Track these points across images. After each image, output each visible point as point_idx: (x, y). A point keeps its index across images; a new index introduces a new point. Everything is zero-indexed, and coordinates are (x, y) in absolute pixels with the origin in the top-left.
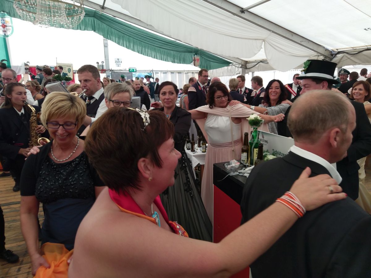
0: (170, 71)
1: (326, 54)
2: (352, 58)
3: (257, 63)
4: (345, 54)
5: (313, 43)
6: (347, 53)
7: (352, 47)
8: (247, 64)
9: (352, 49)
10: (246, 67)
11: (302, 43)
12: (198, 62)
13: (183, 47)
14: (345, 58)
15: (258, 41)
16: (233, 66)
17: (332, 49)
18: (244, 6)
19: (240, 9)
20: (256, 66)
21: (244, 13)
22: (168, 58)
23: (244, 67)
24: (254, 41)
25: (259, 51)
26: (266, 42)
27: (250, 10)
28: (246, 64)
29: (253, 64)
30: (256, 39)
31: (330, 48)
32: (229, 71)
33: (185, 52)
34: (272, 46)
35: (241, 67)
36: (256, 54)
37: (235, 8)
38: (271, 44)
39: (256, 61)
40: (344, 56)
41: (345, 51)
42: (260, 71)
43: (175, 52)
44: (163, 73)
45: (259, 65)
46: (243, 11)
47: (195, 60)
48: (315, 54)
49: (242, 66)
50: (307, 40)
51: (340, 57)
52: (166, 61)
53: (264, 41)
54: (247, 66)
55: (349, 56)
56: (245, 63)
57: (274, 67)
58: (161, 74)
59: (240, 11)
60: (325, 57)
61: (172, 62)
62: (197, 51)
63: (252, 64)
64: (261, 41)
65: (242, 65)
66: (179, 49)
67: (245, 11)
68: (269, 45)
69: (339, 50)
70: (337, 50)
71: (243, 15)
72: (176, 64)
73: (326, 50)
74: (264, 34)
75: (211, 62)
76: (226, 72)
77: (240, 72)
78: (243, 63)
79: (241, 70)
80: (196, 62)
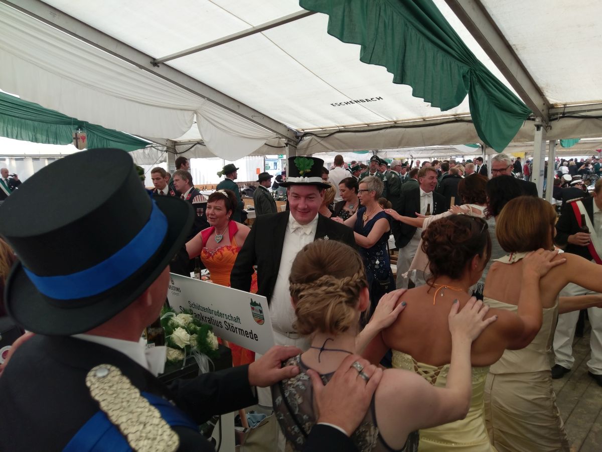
0: (30, 156)
1: (290, 135)
2: (322, 142)
3: (192, 145)
4: (313, 136)
5: (270, 120)
6: (316, 135)
7: (321, 127)
8: (176, 146)
9: (321, 130)
11: (254, 119)
12: (83, 142)
13: (52, 114)
14: (314, 142)
15: (186, 112)
17: (296, 128)
18: (158, 56)
19: (149, 60)
20: (191, 150)
21: (158, 66)
22: (22, 133)
23: (171, 150)
24: (179, 112)
25: (190, 127)
26: (199, 115)
27: (169, 63)
29: (187, 146)
30: (181, 110)
31: (294, 128)
33: (57, 123)
34: (210, 122)
35: (166, 151)
36: (185, 133)
37: (141, 56)
38: (207, 118)
39: (189, 141)
40: (311, 140)
41: (313, 133)
42: (199, 157)
43: (36, 123)
44: (16, 160)
45: (196, 148)
46: (155, 63)
48: (274, 135)
50: (261, 116)
51: (308, 141)
52: (17, 138)
53: (196, 113)
54: (176, 150)
55: (319, 140)
56: (173, 144)
57: (216, 154)
58: (10, 162)
59: (151, 63)
60: (288, 141)
61: (32, 141)
62: (81, 125)
63: (185, 146)
64: (191, 113)
65: (168, 148)
66: (46, 118)
67: (159, 63)
68: (205, 120)
69: (305, 131)
70: (303, 130)
71: (155, 69)
72: (40, 145)
73: (289, 130)
74: (194, 102)
75: (111, 142)
76: (142, 157)
77: (166, 158)
78: (169, 144)
79: (166, 155)
80: (80, 142)
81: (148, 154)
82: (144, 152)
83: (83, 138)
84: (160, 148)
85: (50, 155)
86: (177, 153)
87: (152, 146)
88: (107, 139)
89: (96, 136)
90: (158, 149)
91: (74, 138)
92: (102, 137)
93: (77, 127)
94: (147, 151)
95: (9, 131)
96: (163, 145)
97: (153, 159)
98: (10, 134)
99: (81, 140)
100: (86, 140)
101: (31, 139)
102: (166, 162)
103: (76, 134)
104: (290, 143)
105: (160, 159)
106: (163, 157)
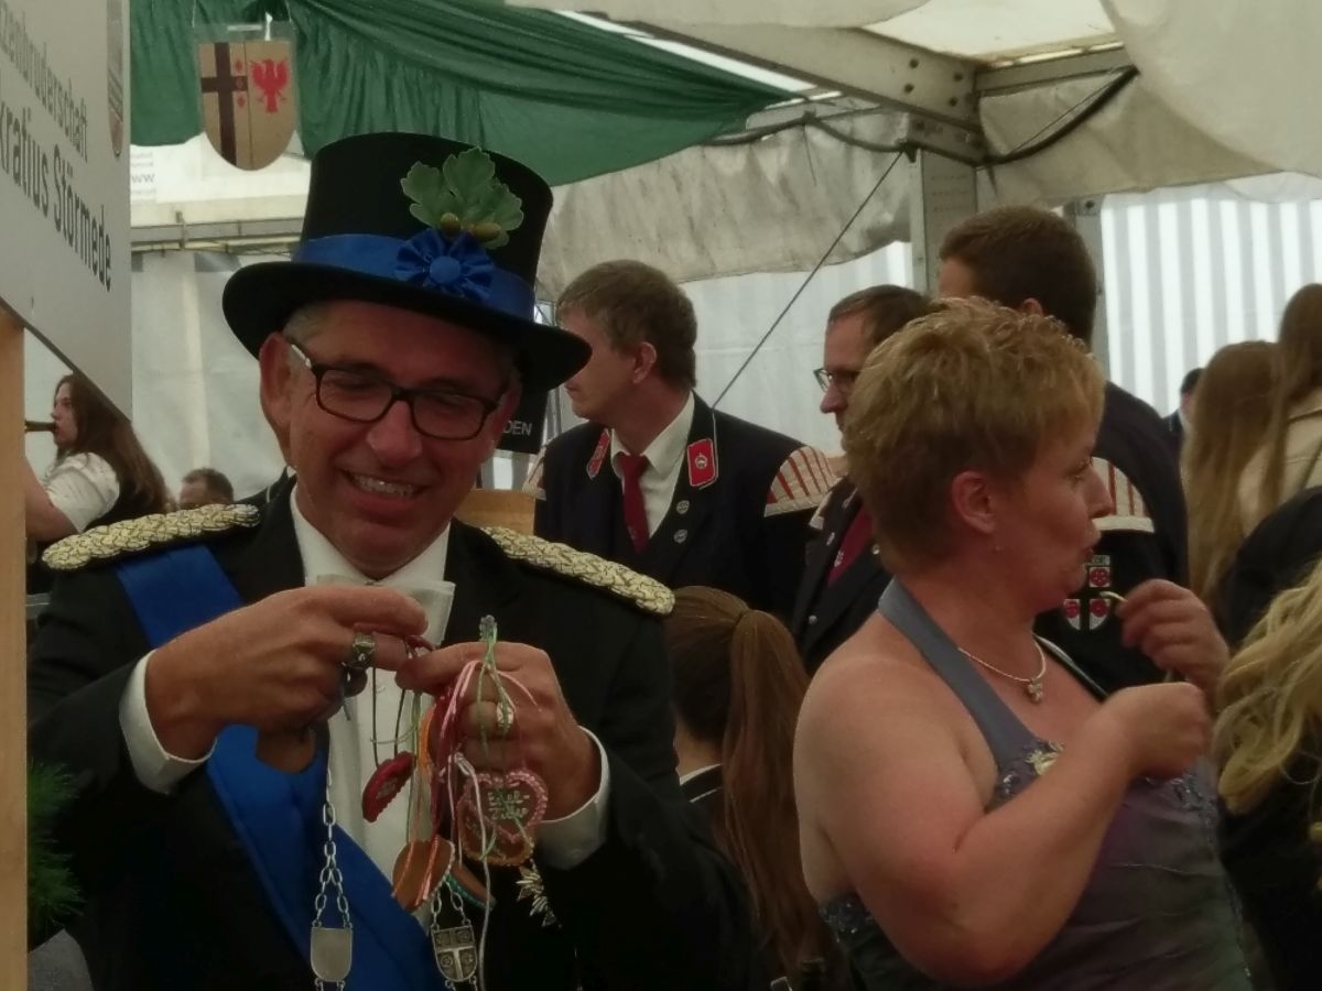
3: (1100, 85)
8: (985, 102)
10: (980, 142)
12: (272, 107)
16: (810, 131)
20: (1094, 120)
23: (945, 138)
28: (974, 99)
29: (1063, 91)
32: (779, 203)
35: (908, 148)
39: (1087, 53)
45: (1134, 103)
47: (224, 84)
49: (917, 126)
54: (989, 131)
56: (963, 88)
63: (1049, 94)
65: (923, 119)
75: (489, 101)
76: (739, 210)
77: (904, 208)
78: (930, 89)
79: (906, 178)
81: (784, 182)
82: (754, 170)
83: (271, 80)
84: (867, 127)
87: (809, 120)
89: (380, 57)
90: (850, 141)
91: (208, 85)
94: (774, 160)
96: (886, 105)
97: (820, 221)
99: (255, 91)
102: (906, 238)
103: (222, 52)
105: (866, 220)
106: (887, 196)
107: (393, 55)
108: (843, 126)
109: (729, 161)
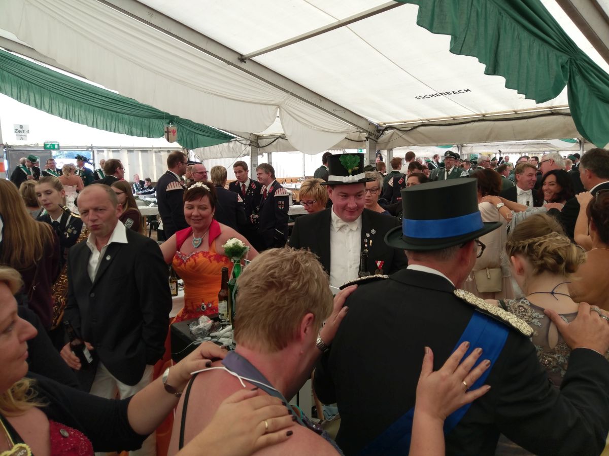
0: (125, 148)
1: (371, 129)
2: (404, 136)
3: (274, 139)
4: (395, 130)
5: (351, 114)
6: (398, 129)
7: (404, 120)
8: (259, 140)
9: (404, 123)
10: (258, 145)
11: (336, 113)
12: (174, 135)
13: (145, 109)
14: (395, 136)
15: (269, 107)
16: (236, 142)
17: (377, 122)
18: (245, 52)
19: (237, 56)
20: (273, 144)
21: (245, 62)
22: (120, 126)
23: (254, 144)
24: (263, 106)
25: (273, 122)
26: (282, 109)
27: (254, 59)
29: (269, 139)
30: (266, 104)
31: (375, 122)
32: (232, 150)
33: (150, 117)
34: (292, 116)
35: (250, 145)
36: (268, 127)
37: (229, 53)
38: (290, 113)
39: (271, 135)
40: (393, 134)
41: (395, 126)
42: (280, 151)
43: (132, 117)
44: (113, 151)
45: (278, 142)
46: (242, 59)
47: (168, 132)
48: (355, 129)
49: (251, 142)
50: (343, 109)
51: (390, 134)
52: (114, 131)
53: (279, 108)
54: (259, 143)
55: (400, 134)
56: (256, 138)
57: (297, 148)
58: (108, 154)
59: (238, 59)
60: (369, 135)
61: (128, 134)
62: (172, 119)
63: (267, 140)
64: (274, 108)
66: (141, 113)
67: (246, 59)
68: (288, 115)
69: (387, 125)
70: (385, 124)
71: (242, 65)
72: (135, 138)
73: (371, 124)
74: (278, 96)
75: (199, 136)
76: (227, 151)
77: (249, 151)
78: (252, 138)
79: (249, 148)
80: (171, 135)
81: (233, 148)
82: (229, 146)
83: (174, 132)
84: (244, 142)
85: (143, 148)
86: (259, 147)
87: (236, 140)
88: (195, 133)
89: (185, 129)
90: (242, 143)
91: (166, 132)
92: (191, 131)
93: (168, 121)
94: (232, 145)
95: (108, 124)
96: (247, 139)
97: (237, 152)
98: (108, 127)
99: (172, 133)
100: (176, 134)
101: (127, 132)
102: (248, 155)
103: (168, 128)
104: (371, 137)
105: (243, 153)
106: (246, 150)
107: (186, 129)
108: (241, 141)
109: (225, 144)
